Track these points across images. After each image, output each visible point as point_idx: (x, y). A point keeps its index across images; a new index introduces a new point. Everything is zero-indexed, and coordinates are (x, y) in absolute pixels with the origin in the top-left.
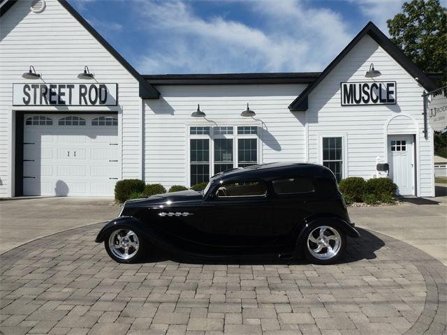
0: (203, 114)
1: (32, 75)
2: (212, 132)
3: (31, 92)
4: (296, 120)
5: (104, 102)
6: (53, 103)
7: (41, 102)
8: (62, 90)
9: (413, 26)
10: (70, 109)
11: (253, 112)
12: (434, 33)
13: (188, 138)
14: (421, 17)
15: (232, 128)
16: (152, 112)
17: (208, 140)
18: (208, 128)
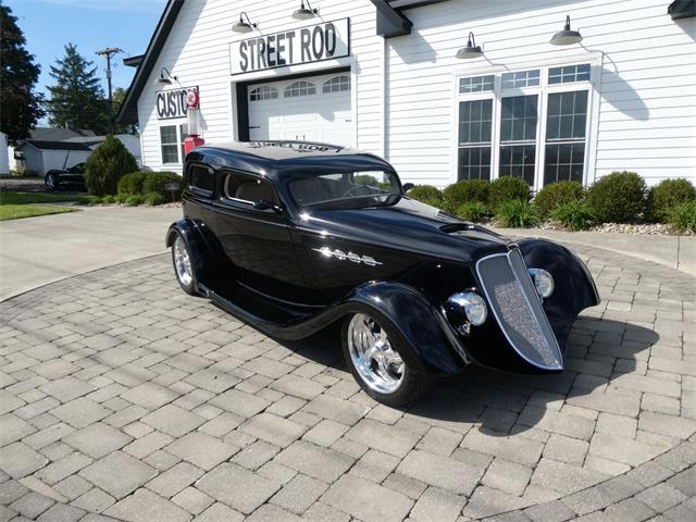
0: (478, 50)
1: (243, 26)
2: (498, 85)
3: (248, 53)
5: (332, 53)
6: (271, 64)
7: (259, 65)
8: (282, 43)
10: (294, 70)
11: (579, 35)
13: (455, 98)
15: (536, 73)
16: (400, 60)
17: (491, 100)
18: (492, 78)
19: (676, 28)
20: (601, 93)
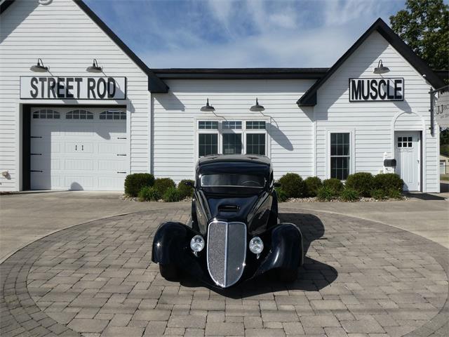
0: (212, 109)
1: (39, 68)
2: (220, 126)
3: (39, 85)
4: (304, 115)
5: (113, 96)
6: (61, 97)
7: (49, 95)
8: (70, 84)
9: (415, 23)
10: (80, 102)
11: (262, 107)
12: (436, 30)
13: (196, 132)
14: (424, 14)
15: (240, 123)
16: (161, 106)
17: (217, 134)
18: (217, 123)
19: (300, 110)
20: (271, 135)
